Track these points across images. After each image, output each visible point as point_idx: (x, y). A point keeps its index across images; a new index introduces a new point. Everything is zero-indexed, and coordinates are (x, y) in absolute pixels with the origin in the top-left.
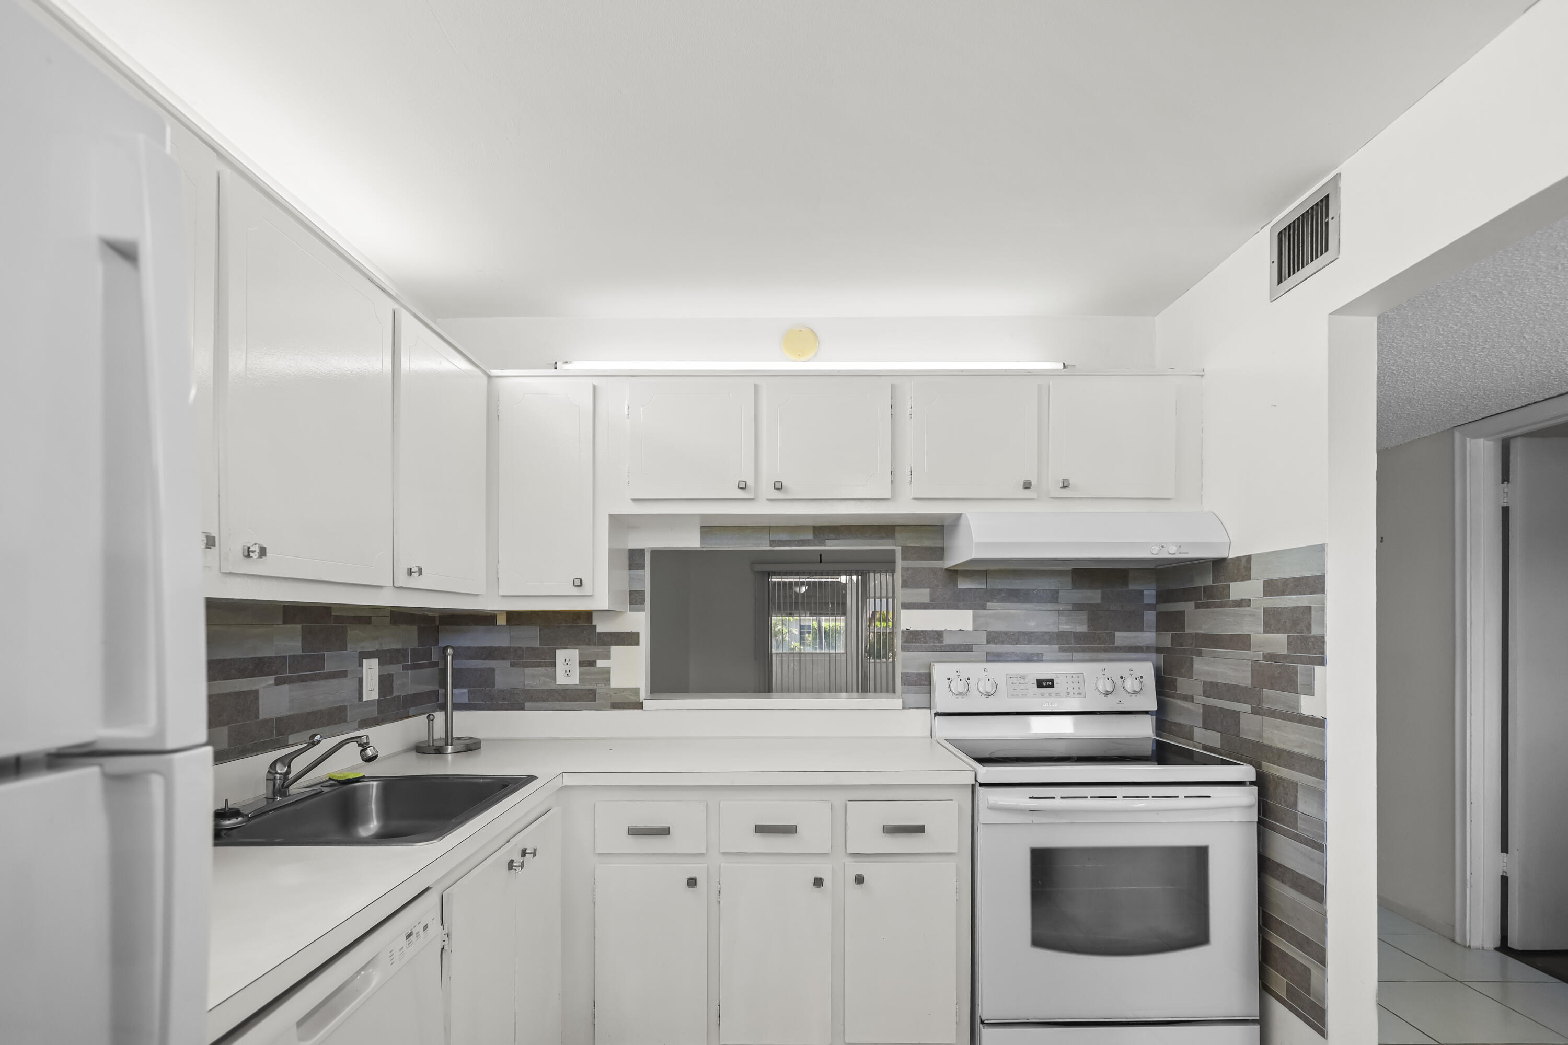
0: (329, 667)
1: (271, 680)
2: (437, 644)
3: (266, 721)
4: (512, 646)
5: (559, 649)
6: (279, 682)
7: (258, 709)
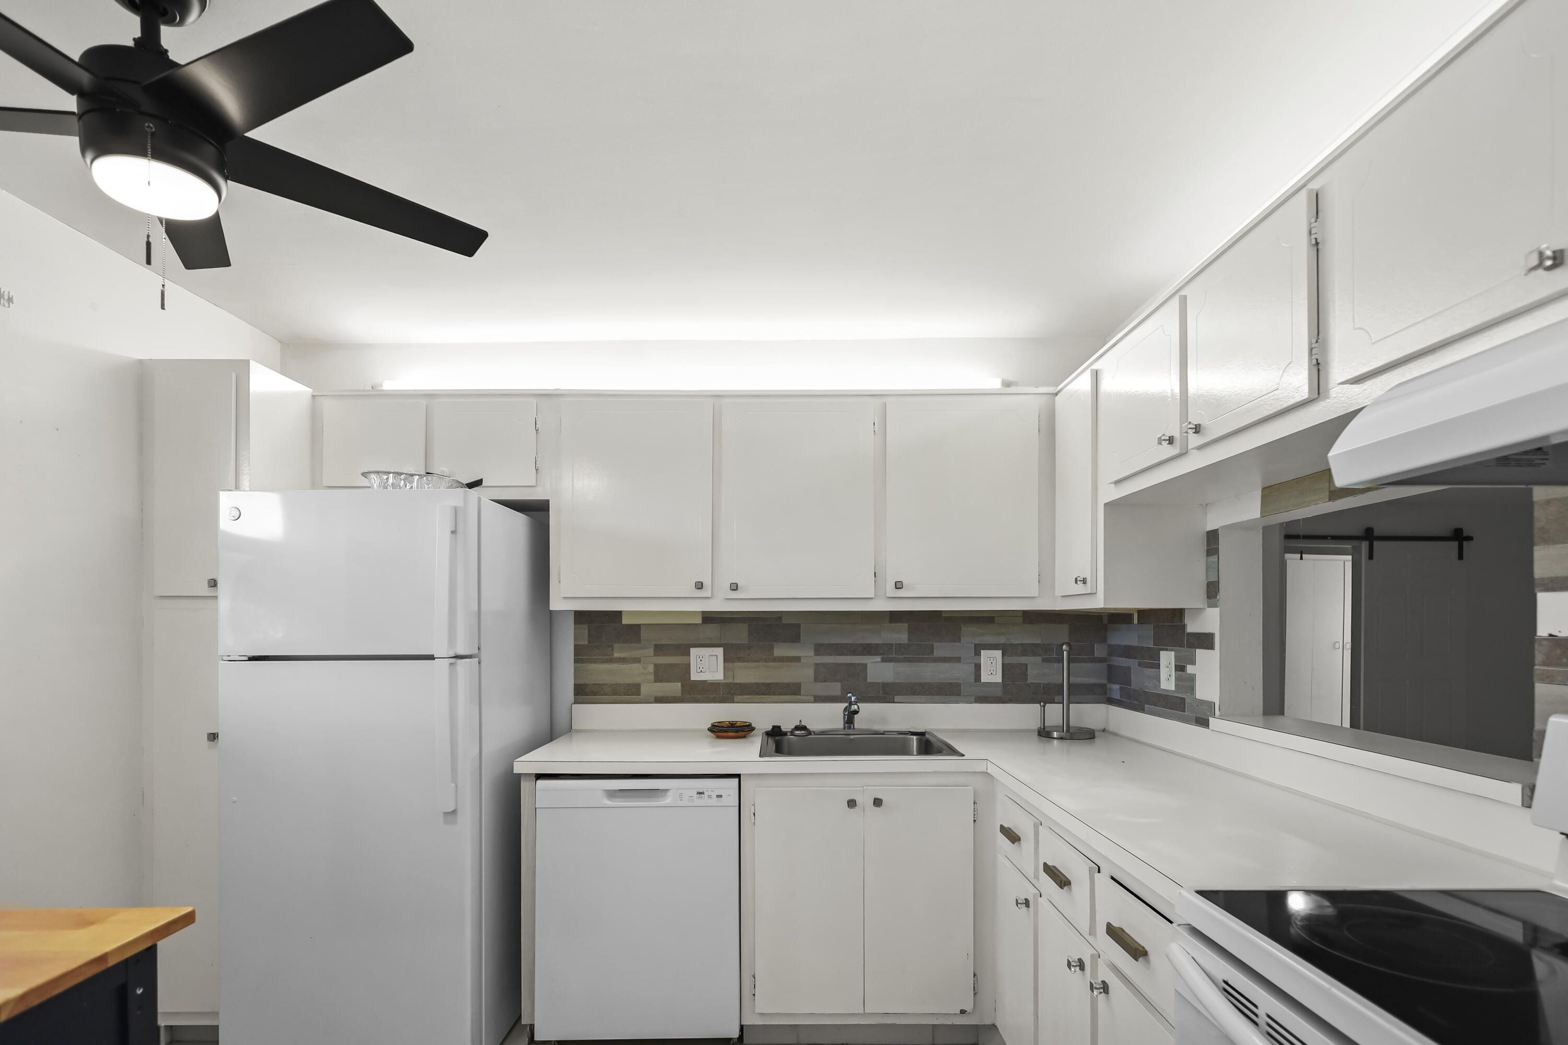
0: (937, 653)
1: (878, 659)
2: (1104, 640)
3: (873, 684)
4: (1139, 645)
5: (1163, 650)
6: (884, 660)
7: (866, 675)
